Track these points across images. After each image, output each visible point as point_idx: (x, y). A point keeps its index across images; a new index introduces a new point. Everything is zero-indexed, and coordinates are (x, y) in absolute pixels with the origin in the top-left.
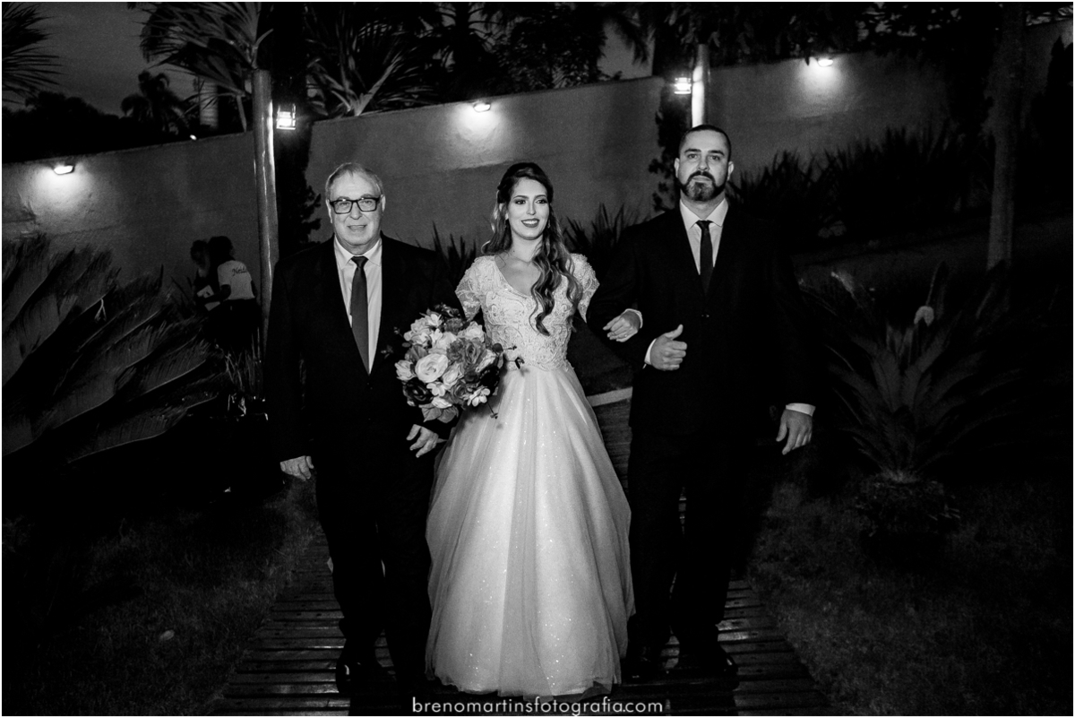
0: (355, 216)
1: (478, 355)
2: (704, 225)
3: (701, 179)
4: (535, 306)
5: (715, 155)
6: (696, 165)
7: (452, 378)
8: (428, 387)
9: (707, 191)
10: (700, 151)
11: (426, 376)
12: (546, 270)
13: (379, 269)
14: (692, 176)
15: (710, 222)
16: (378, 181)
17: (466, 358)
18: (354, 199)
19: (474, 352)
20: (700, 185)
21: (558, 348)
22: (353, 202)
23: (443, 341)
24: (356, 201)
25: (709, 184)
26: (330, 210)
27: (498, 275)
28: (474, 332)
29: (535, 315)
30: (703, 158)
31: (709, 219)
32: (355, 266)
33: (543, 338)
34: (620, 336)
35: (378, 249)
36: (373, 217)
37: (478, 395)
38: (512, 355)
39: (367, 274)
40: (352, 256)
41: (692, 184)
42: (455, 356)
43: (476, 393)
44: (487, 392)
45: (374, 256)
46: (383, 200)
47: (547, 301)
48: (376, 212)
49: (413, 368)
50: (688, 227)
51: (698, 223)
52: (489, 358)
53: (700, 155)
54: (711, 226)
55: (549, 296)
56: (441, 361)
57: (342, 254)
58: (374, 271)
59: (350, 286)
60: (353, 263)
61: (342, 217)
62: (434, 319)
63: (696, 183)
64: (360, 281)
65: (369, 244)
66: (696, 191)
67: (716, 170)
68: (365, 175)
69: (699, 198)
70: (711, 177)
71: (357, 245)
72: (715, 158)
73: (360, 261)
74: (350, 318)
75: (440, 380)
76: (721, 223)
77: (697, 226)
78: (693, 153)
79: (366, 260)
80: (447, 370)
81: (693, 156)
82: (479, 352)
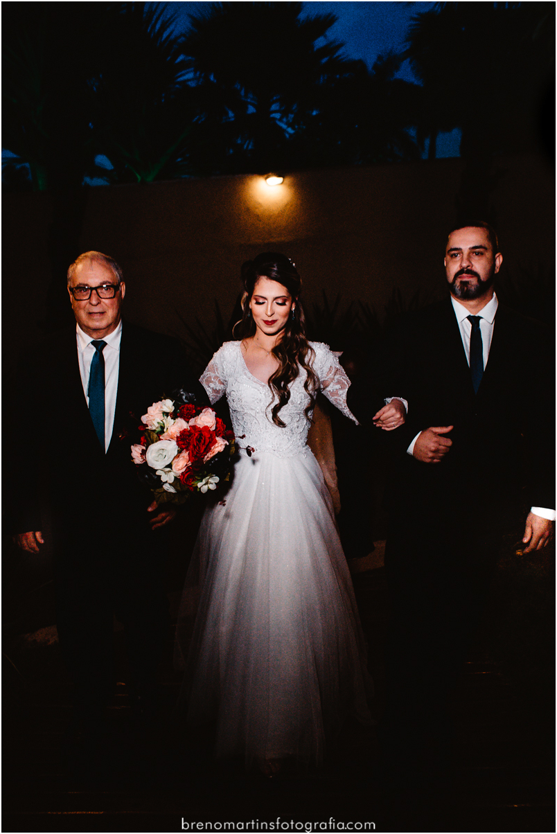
0: (94, 302)
1: (206, 444)
2: (475, 321)
3: (466, 278)
4: (271, 396)
5: (476, 251)
6: (458, 264)
7: (181, 465)
8: (157, 473)
9: (473, 288)
10: (460, 249)
11: (155, 463)
12: (284, 363)
13: (117, 353)
14: (458, 275)
15: (482, 318)
16: (117, 269)
17: (195, 447)
18: (94, 286)
19: (202, 441)
20: (464, 284)
21: (295, 435)
22: (92, 289)
23: (176, 426)
24: (96, 288)
25: (474, 281)
26: (71, 296)
27: (241, 361)
28: (207, 419)
29: (273, 406)
30: (465, 256)
31: (479, 314)
32: (95, 350)
33: (279, 430)
34: (388, 425)
35: (118, 333)
36: (112, 305)
37: (207, 483)
38: (243, 444)
39: (105, 358)
40: (92, 340)
41: (458, 283)
42: (184, 444)
43: (204, 481)
44: (216, 479)
45: (113, 341)
46: (123, 288)
47: (282, 391)
48: (114, 299)
49: (144, 453)
50: (459, 321)
51: (469, 318)
52: (220, 445)
53: (462, 253)
54: (481, 321)
55: (285, 388)
56: (171, 447)
57: (81, 336)
58: (112, 355)
59: (88, 368)
60: (93, 346)
61: (83, 303)
62: (168, 405)
63: (461, 282)
64: (98, 365)
65: (109, 328)
66: (462, 289)
67: (480, 266)
68: (105, 263)
69: (466, 296)
70: (475, 274)
71: (96, 330)
72: (478, 254)
73: (100, 345)
74: (88, 399)
75: (170, 466)
76: (491, 319)
77: (467, 320)
78: (455, 252)
79: (105, 344)
80: (177, 457)
81: (455, 256)
82: (208, 441)
